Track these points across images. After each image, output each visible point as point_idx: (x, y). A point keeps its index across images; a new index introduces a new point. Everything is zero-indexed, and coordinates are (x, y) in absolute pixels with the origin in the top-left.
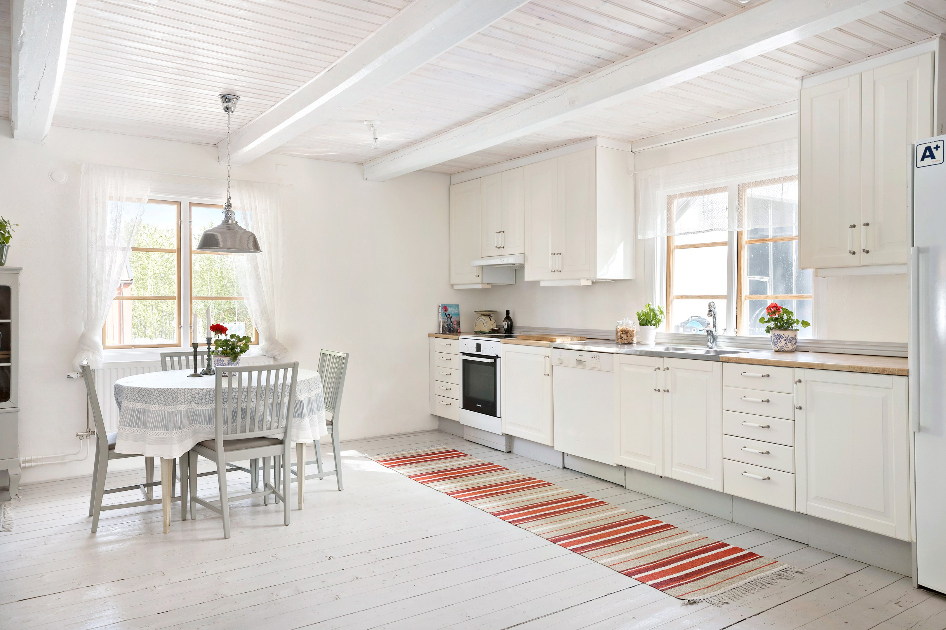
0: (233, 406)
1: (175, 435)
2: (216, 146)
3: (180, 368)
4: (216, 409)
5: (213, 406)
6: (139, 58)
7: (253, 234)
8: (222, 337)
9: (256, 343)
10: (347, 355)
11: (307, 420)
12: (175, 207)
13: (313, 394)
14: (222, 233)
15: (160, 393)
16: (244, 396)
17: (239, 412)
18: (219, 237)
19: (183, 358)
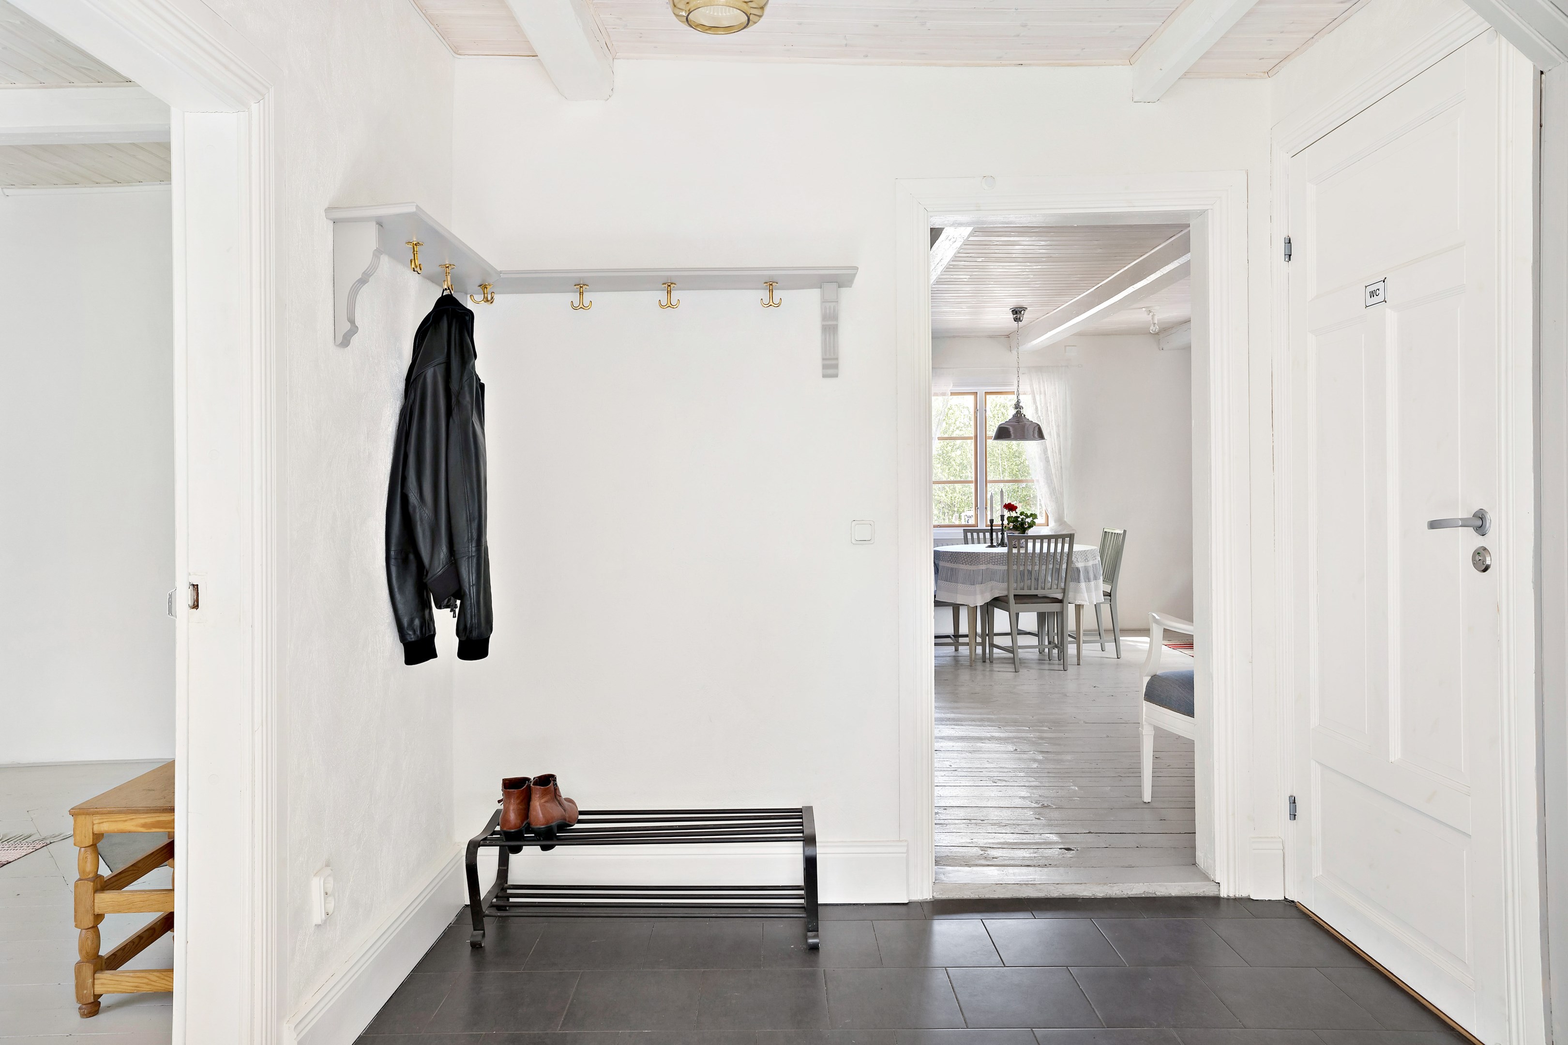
0: (1022, 568)
1: (978, 587)
2: (1008, 336)
3: (979, 543)
4: (1008, 570)
5: (1005, 568)
6: (953, 300)
7: (1038, 425)
8: (1014, 514)
9: (1046, 524)
10: (1125, 531)
11: (1083, 585)
12: (972, 397)
13: (1090, 563)
14: (1013, 426)
15: (967, 556)
16: (1029, 560)
17: (1026, 573)
18: (1011, 430)
19: (981, 535)
